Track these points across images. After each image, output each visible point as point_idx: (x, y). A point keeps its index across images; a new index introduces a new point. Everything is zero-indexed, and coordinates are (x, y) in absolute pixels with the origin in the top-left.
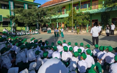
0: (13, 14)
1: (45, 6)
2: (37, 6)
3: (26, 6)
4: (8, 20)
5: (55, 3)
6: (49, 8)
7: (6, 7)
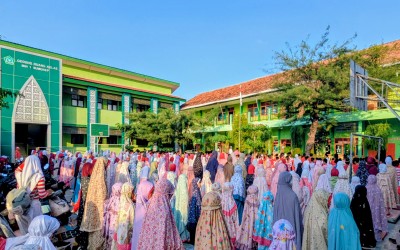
0: (127, 122)
1: (194, 103)
2: (178, 103)
3: (155, 103)
4: (116, 133)
5: (213, 99)
6: (203, 109)
7: (115, 107)
